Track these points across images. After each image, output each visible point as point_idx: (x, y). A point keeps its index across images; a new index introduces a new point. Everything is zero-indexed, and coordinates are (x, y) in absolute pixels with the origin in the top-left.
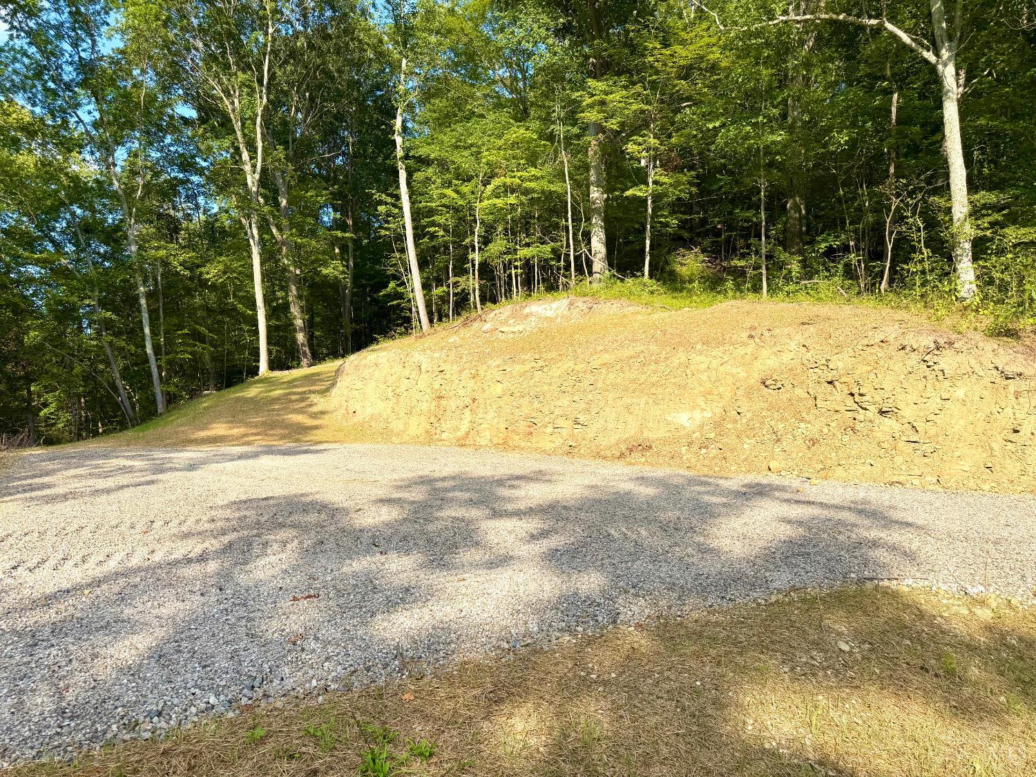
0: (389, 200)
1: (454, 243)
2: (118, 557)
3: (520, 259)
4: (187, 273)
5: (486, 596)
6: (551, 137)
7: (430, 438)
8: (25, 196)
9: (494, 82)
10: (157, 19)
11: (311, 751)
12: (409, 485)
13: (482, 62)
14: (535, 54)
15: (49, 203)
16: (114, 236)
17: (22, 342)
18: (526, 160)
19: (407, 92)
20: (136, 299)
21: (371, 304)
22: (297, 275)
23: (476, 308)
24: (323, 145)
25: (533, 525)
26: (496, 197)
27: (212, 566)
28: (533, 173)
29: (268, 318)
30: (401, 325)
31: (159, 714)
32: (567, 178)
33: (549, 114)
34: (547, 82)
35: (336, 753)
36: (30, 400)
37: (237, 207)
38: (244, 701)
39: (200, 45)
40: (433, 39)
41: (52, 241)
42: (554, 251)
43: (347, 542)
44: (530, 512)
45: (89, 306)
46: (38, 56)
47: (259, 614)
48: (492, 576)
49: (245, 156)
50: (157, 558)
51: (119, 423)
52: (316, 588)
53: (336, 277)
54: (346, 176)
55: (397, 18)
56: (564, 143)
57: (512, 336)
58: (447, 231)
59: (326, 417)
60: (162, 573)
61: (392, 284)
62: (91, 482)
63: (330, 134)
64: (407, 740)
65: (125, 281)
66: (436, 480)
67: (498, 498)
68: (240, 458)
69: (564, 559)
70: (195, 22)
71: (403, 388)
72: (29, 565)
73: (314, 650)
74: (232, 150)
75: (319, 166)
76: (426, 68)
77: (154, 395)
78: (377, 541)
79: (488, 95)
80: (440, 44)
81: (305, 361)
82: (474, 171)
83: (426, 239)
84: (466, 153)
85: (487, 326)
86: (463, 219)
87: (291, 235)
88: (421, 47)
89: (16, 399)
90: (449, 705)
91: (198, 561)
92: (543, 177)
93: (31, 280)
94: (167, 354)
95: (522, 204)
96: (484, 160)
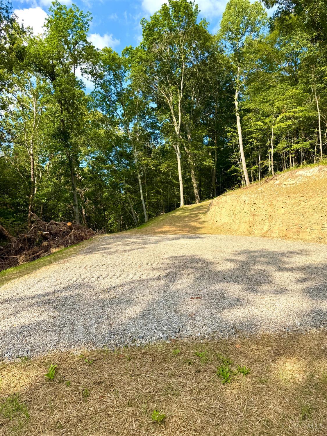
0: (232, 130)
1: (261, 145)
2: (131, 276)
3: (294, 150)
4: (154, 168)
5: (274, 306)
6: (310, 91)
7: (250, 233)
8: (102, 145)
9: (281, 70)
10: (142, 71)
11: (197, 363)
12: (240, 254)
13: (275, 62)
14: (301, 53)
15: (109, 146)
16: (130, 157)
17: (102, 197)
18: (297, 103)
19: (240, 82)
20: (137, 179)
21: (224, 176)
22: (194, 166)
23: (272, 174)
24: (205, 110)
25: (299, 275)
26: (281, 122)
27: (162, 282)
28: (300, 109)
29: (183, 184)
30: (237, 184)
31: (143, 338)
32: (318, 109)
33: (308, 80)
34: (308, 65)
35: (208, 365)
36: (105, 217)
37: (172, 141)
38: (173, 337)
39: (157, 78)
40: (252, 56)
41: (110, 160)
42: (311, 144)
43: (213, 276)
44: (298, 269)
45: (122, 183)
46: (104, 93)
47: (178, 303)
48: (278, 298)
49: (175, 120)
50: (144, 277)
51: (133, 225)
52: (200, 295)
53: (209, 165)
54: (214, 122)
55: (235, 50)
56: (316, 92)
57: (289, 186)
58: (258, 140)
59: (206, 223)
60: (145, 283)
61: (233, 166)
62: (123, 247)
63: (207, 105)
64: (237, 365)
65: (134, 173)
66: (252, 252)
67: (281, 262)
68: (173, 239)
69: (314, 293)
70: (155, 69)
71: (237, 211)
72: (103, 276)
73: (199, 320)
74: (170, 118)
75: (203, 120)
76: (248, 70)
77: (144, 215)
78: (225, 277)
79: (278, 77)
80: (255, 58)
81: (197, 201)
82: (271, 112)
83: (248, 145)
84: (267, 105)
85: (277, 182)
86: (266, 134)
87: (192, 150)
88: (246, 61)
89: (101, 217)
90: (257, 352)
91: (157, 279)
92: (305, 110)
93: (104, 175)
94: (148, 200)
95: (295, 124)
96: (276, 106)
